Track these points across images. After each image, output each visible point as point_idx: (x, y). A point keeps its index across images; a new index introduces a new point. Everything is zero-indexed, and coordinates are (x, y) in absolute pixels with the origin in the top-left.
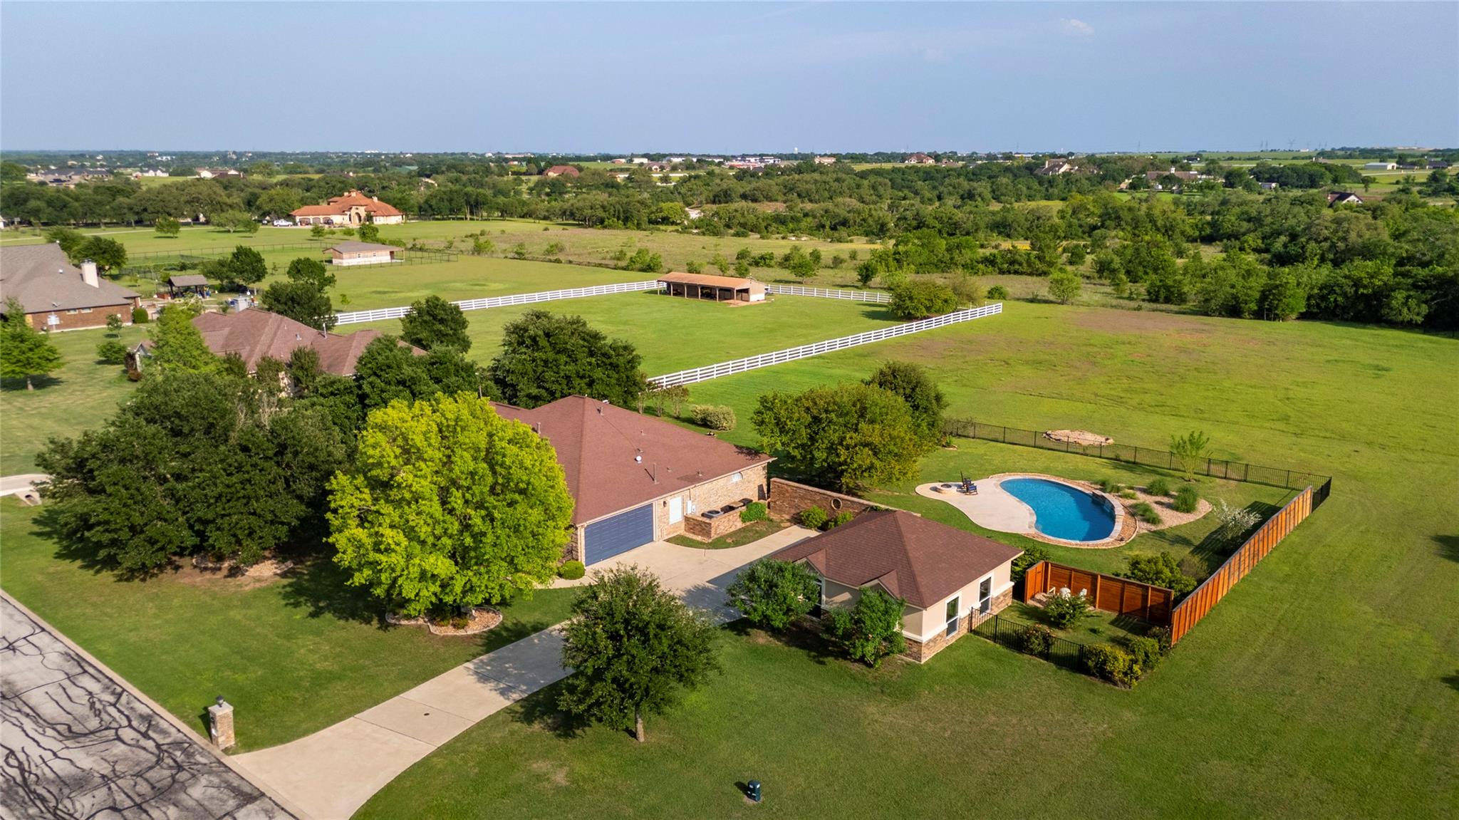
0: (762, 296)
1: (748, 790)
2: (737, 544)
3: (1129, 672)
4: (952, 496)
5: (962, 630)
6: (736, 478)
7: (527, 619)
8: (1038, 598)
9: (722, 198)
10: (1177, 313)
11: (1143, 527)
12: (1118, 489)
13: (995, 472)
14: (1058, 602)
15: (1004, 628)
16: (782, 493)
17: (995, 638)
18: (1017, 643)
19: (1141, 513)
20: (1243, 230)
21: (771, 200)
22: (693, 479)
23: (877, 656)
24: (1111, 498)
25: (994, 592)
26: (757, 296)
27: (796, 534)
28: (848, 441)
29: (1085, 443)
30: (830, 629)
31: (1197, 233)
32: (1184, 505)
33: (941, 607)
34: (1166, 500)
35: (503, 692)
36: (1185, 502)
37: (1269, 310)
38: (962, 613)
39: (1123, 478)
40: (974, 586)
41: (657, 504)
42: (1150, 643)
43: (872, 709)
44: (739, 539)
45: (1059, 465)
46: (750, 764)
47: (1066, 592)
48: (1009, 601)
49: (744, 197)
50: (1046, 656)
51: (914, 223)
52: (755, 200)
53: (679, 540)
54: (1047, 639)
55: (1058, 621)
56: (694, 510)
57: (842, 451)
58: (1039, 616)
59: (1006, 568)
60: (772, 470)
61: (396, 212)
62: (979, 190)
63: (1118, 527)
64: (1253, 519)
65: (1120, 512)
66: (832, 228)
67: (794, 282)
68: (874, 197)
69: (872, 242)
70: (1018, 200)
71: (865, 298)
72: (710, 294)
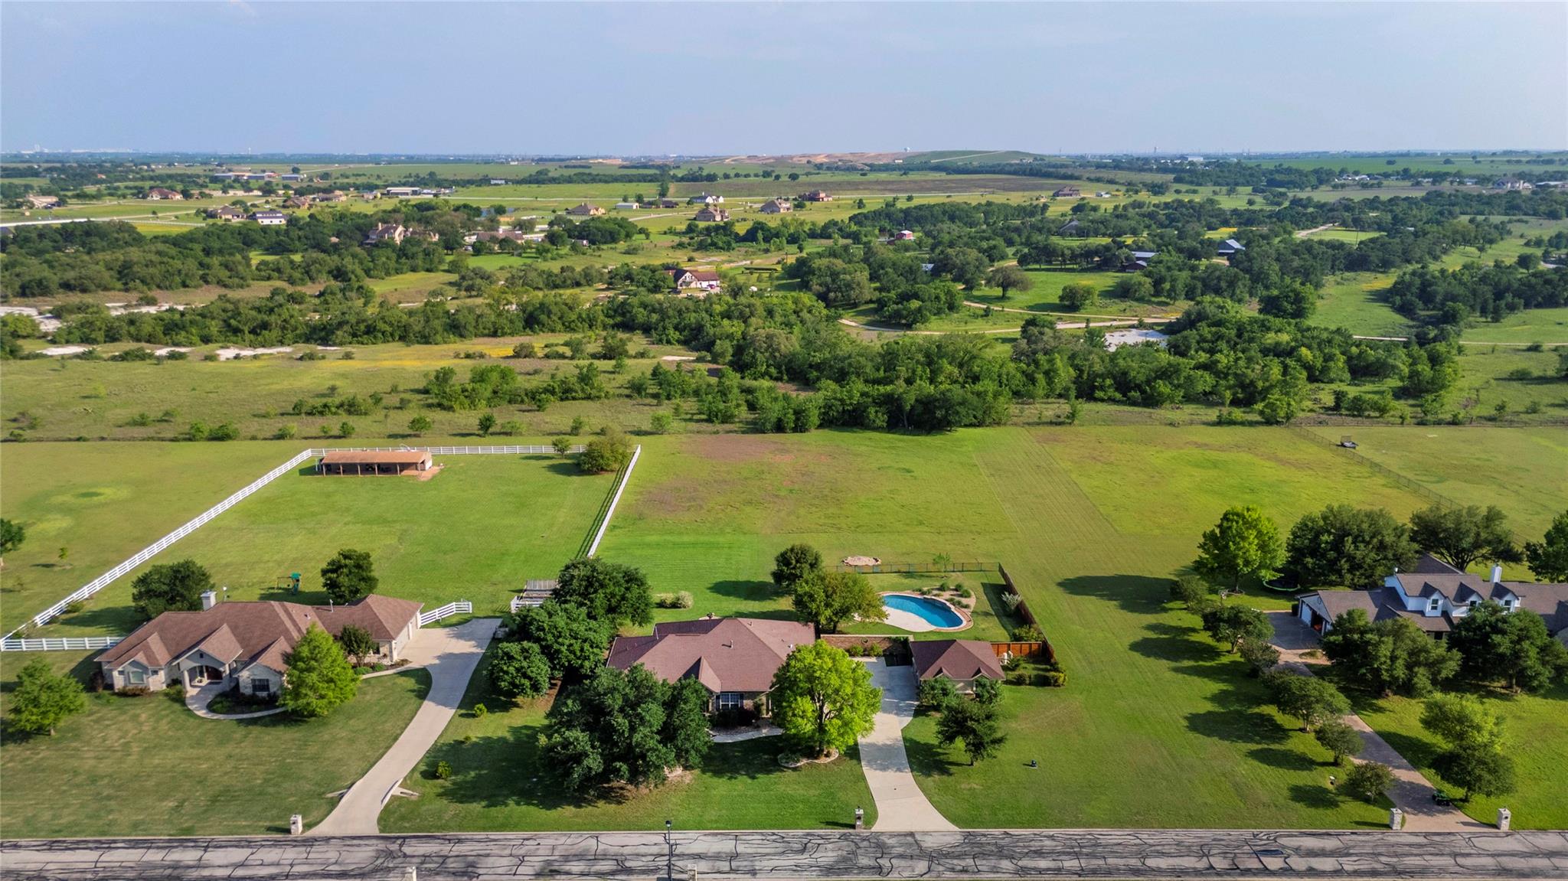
1: (1033, 764)
12: (929, 592)
24: (935, 598)
26: (428, 464)
29: (869, 564)
31: (612, 321)
34: (953, 593)
37: (801, 426)
66: (253, 331)
67: (410, 435)
68: (236, 280)
69: (348, 356)
70: (388, 274)
71: (518, 450)
72: (387, 469)
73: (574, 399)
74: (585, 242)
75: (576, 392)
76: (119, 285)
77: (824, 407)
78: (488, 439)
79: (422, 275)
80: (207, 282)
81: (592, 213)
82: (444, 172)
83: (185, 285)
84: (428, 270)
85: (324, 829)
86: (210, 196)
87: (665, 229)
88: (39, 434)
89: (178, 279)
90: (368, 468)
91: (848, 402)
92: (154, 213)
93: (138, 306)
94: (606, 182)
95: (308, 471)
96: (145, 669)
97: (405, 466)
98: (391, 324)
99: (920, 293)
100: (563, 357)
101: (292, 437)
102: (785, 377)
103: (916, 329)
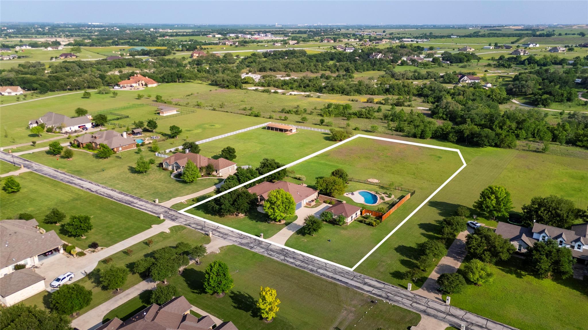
0: (295, 130)
1: (329, 241)
2: (315, 207)
3: (376, 225)
4: (350, 196)
5: (353, 220)
6: (313, 195)
7: (289, 221)
8: (364, 215)
9: (263, 70)
10: (402, 136)
11: (382, 201)
12: (379, 193)
13: (357, 190)
14: (367, 215)
15: (359, 220)
16: (321, 197)
17: (358, 221)
18: (361, 221)
19: (382, 198)
20: (429, 94)
21: (280, 71)
22: (307, 196)
23: (342, 224)
24: (377, 195)
25: (358, 214)
26: (294, 131)
27: (324, 205)
28: (333, 189)
29: (374, 182)
30: (336, 221)
31: (417, 93)
32: (389, 197)
33: (350, 217)
34: (387, 195)
35: (293, 231)
36: (389, 196)
37: (423, 137)
38: (353, 218)
39: (381, 191)
40: (355, 214)
41: (302, 201)
42: (378, 221)
43: (342, 231)
44: (316, 206)
45: (369, 188)
46: (328, 238)
47: (368, 214)
48: (360, 215)
49: (271, 69)
50: (365, 223)
51: (331, 88)
52: (274, 71)
53: (305, 207)
54: (365, 221)
55: (367, 218)
56: (307, 201)
57: (332, 190)
58: (364, 217)
59: (359, 211)
60: (319, 194)
61: (155, 82)
62: (351, 68)
63: (378, 201)
64: (398, 200)
65: (378, 198)
66: (304, 87)
67: (302, 122)
68: (316, 70)
69: (319, 97)
70: (364, 71)
71: (323, 131)
72: (281, 130)
73: (362, 118)
74: (448, 62)
75: (363, 115)
76: (284, 70)
77: (435, 131)
78: (322, 126)
79: (376, 72)
80: (308, 71)
81: (468, 50)
82: (436, 32)
83: (301, 71)
84: (379, 70)
85: (161, 204)
86: (342, 41)
87: (490, 58)
88: (222, 109)
89: (299, 69)
90: (277, 129)
91: (445, 130)
92: (319, 47)
93: (285, 77)
94: (498, 37)
95: (264, 128)
96: (168, 165)
97: (286, 130)
98: (340, 88)
99: (552, 92)
100: (382, 104)
101: (273, 118)
102: (448, 119)
103: (539, 107)
